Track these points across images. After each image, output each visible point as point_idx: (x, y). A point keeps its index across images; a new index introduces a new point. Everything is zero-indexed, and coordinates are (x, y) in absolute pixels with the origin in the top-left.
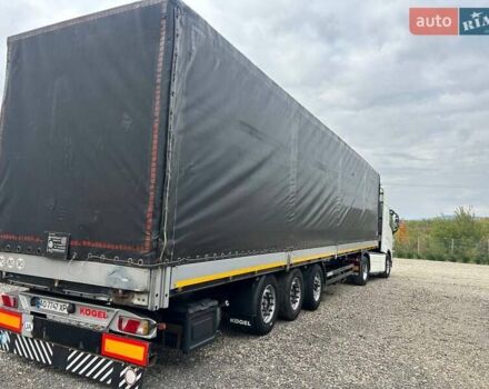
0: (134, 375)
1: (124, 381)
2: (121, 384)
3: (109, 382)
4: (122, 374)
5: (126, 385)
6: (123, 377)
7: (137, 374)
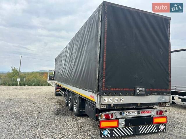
0: (163, 126)
1: (160, 129)
2: (160, 130)
3: (156, 131)
4: (159, 127)
5: (161, 130)
6: (160, 128)
7: (164, 126)
